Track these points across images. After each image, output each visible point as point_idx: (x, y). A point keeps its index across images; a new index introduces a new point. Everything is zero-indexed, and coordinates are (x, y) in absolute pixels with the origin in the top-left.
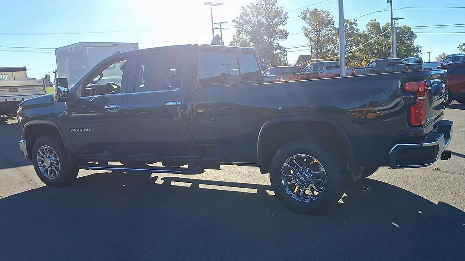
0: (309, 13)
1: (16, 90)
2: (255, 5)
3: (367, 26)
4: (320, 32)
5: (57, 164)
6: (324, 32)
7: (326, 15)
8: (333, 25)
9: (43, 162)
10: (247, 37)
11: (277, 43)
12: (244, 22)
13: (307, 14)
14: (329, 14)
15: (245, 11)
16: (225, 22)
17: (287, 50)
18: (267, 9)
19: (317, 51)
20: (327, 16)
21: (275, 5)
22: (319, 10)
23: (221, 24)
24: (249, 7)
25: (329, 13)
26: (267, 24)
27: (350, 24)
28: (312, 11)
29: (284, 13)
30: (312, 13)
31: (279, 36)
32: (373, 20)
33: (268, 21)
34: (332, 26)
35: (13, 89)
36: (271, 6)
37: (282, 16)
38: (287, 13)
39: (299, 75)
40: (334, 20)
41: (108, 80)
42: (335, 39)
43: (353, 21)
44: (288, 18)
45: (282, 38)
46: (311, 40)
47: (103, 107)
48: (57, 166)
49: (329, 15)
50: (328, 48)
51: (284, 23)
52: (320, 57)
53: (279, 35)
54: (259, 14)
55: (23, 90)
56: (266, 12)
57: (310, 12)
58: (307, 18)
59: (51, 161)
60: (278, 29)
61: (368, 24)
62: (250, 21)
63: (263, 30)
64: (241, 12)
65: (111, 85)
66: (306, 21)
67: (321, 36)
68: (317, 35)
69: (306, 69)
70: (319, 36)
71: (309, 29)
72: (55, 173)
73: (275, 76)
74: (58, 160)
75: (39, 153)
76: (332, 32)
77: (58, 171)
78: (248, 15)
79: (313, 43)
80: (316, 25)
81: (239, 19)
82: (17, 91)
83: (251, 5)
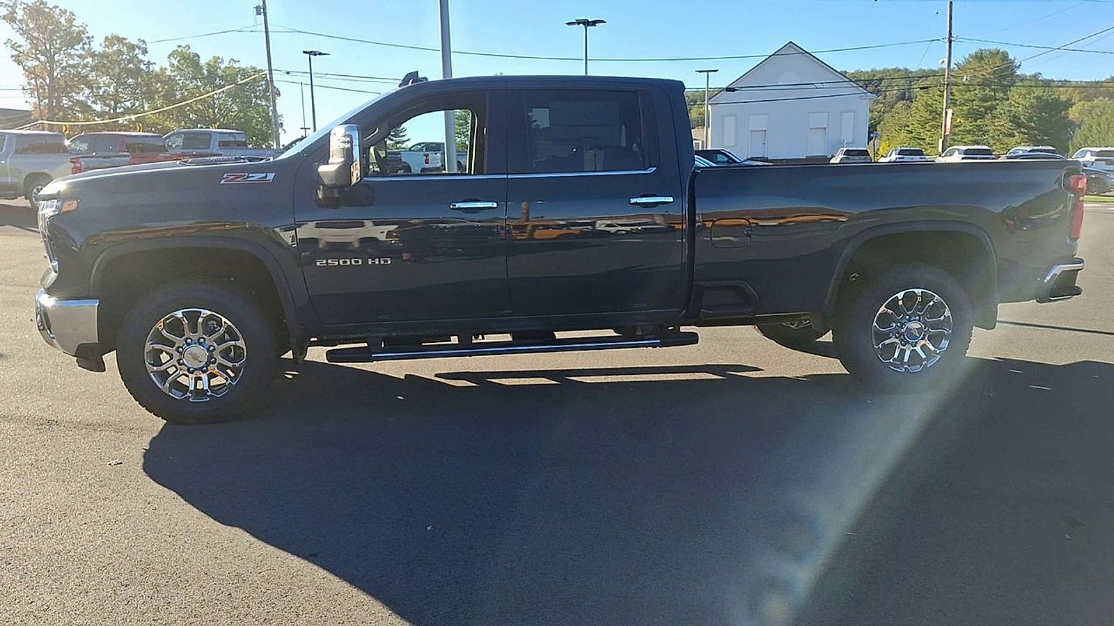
0: (24, 8)
3: (171, 58)
6: (63, 59)
7: (68, 20)
8: (88, 46)
13: (17, 10)
14: (74, 17)
20: (70, 21)
22: (51, 5)
25: (73, 15)
27: (128, 48)
28: (30, 4)
30: (32, 9)
32: (184, 46)
34: (85, 46)
40: (90, 35)
43: (136, 42)
46: (30, 72)
49: (75, 21)
52: (57, 116)
58: (17, 20)
61: (172, 53)
66: (15, 26)
67: (55, 67)
71: (25, 47)
74: (242, 345)
76: (86, 61)
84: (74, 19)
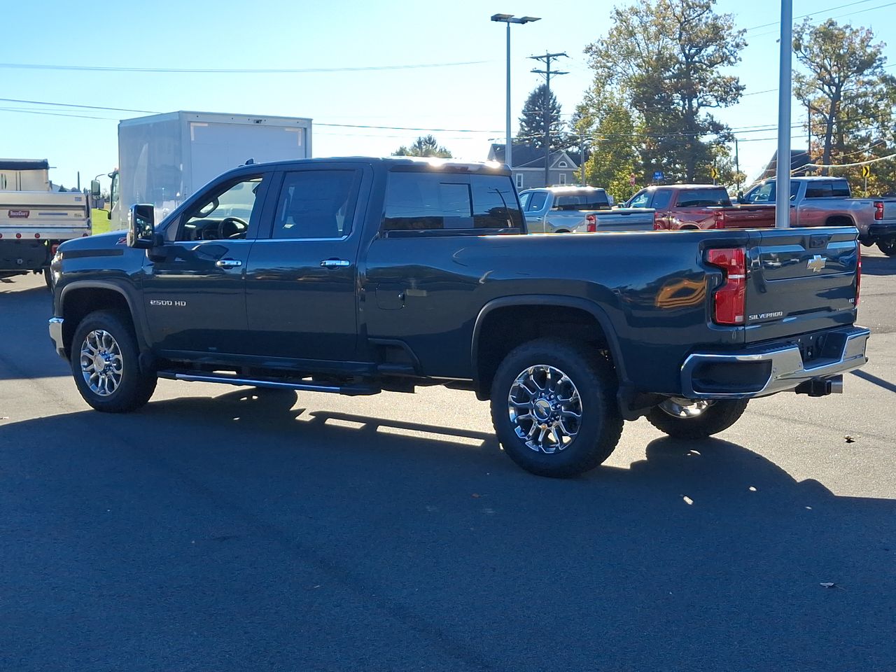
0: (811, 32)
1: (24, 214)
2: (653, 8)
4: (838, 87)
5: (118, 368)
6: (851, 88)
7: (862, 41)
8: (879, 70)
9: (91, 362)
10: (625, 96)
11: (708, 115)
12: (619, 53)
13: (804, 36)
14: (871, 36)
15: (624, 24)
16: (563, 54)
17: (736, 136)
18: (685, 18)
19: (828, 142)
21: (708, 8)
22: (840, 25)
23: (551, 58)
24: (636, 13)
25: (871, 33)
26: (684, 59)
28: (818, 26)
29: (734, 31)
30: (820, 33)
31: (716, 94)
33: (687, 52)
34: (875, 70)
35: (19, 211)
36: (699, 13)
37: (729, 39)
38: (745, 31)
39: (721, 210)
40: (882, 56)
41: (228, 210)
42: (883, 108)
44: (746, 45)
45: (724, 100)
47: (215, 263)
48: (117, 372)
49: (872, 40)
50: (863, 133)
51: (732, 59)
52: (836, 159)
53: (717, 91)
54: (662, 31)
55: (40, 214)
56: (682, 29)
57: (811, 29)
58: (802, 47)
59: (106, 361)
60: (715, 75)
62: (637, 49)
63: (670, 78)
64: (612, 24)
65: (234, 222)
66: (800, 55)
67: (842, 98)
68: (832, 96)
69: (752, 195)
70: (836, 98)
71: (808, 78)
72: (111, 386)
73: (654, 212)
74: (121, 359)
75: (86, 344)
76: (878, 88)
77: (117, 382)
78: (632, 34)
79: (817, 118)
80: (829, 68)
81: (605, 45)
82: (26, 217)
83: (643, 7)
84: (872, 38)
